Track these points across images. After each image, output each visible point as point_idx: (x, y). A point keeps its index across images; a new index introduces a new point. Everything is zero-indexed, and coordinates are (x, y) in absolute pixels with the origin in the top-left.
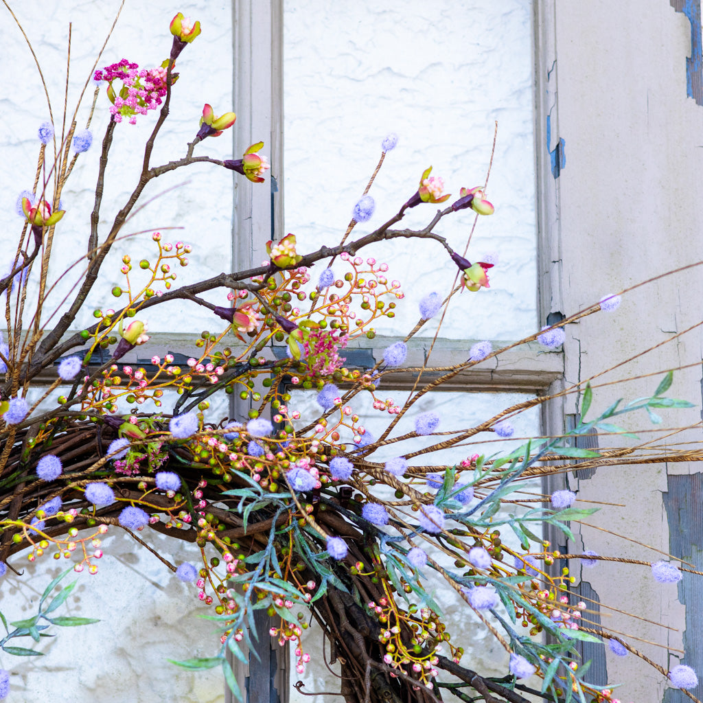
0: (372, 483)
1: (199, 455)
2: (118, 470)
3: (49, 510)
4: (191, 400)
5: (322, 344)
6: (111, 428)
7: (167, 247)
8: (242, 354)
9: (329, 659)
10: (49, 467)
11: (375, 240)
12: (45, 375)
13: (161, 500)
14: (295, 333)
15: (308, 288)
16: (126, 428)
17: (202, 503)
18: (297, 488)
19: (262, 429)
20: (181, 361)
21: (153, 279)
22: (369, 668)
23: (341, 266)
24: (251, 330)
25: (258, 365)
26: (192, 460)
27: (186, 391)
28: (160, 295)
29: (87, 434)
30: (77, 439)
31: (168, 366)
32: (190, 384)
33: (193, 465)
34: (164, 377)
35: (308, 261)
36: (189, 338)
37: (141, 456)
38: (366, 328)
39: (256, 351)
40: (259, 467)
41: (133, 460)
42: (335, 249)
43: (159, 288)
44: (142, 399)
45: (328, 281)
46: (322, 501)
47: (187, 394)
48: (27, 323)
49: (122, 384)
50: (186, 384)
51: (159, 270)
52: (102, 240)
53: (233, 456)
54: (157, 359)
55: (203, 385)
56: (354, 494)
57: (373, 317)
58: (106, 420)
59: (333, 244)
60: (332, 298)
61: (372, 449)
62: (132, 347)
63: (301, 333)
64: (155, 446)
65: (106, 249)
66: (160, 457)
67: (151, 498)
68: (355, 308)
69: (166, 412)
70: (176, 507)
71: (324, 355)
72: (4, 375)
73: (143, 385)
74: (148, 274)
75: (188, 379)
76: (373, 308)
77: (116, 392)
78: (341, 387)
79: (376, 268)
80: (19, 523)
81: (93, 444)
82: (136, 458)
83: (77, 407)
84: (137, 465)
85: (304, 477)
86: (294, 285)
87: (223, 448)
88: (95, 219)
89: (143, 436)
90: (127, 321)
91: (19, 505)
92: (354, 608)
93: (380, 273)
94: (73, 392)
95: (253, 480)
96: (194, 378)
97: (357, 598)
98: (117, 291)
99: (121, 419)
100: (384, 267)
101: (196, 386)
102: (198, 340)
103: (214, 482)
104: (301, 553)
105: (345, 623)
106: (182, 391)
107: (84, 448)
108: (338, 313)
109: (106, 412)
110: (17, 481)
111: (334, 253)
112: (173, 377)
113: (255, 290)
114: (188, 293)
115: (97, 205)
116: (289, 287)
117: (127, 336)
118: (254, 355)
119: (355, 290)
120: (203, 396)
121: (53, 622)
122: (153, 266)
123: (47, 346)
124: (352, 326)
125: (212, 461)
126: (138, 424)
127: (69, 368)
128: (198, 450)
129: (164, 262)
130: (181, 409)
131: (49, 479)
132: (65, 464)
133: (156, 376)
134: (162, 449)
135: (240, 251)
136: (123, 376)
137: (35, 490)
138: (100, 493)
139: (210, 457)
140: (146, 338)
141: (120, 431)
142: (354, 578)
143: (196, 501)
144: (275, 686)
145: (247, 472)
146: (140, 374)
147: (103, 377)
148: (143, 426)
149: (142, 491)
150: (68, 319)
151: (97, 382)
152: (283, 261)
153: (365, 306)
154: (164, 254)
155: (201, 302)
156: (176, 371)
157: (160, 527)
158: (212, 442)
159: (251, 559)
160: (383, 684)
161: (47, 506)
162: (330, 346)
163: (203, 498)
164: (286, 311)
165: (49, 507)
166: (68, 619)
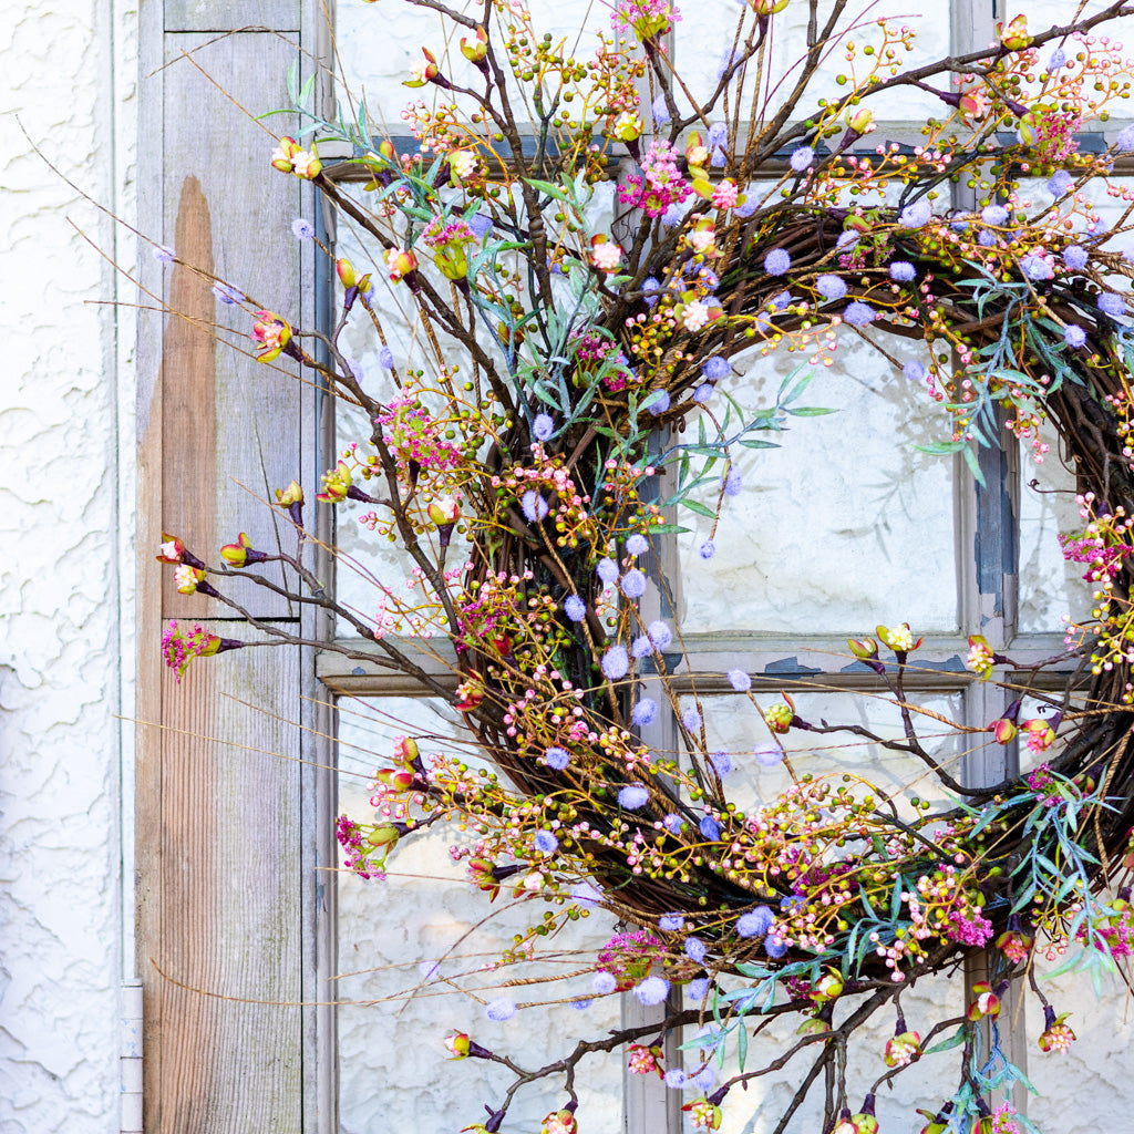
0: (1106, 273)
1: (928, 246)
2: (843, 265)
3: (778, 305)
4: (915, 191)
5: (1055, 128)
6: (834, 223)
7: (892, 31)
8: (968, 141)
9: (1064, 458)
10: (777, 261)
11: (1109, 18)
12: (764, 169)
13: (886, 297)
14: (1026, 117)
15: (1037, 70)
16: (850, 220)
17: (930, 298)
18: (1032, 276)
19: (997, 216)
20: (908, 152)
21: (878, 65)
22: (1107, 461)
23: (1073, 45)
24: (979, 115)
25: (986, 153)
26: (920, 252)
27: (911, 181)
28: (885, 81)
29: (808, 229)
30: (797, 234)
31: (893, 155)
32: (915, 174)
33: (921, 257)
34: (890, 167)
35: (1038, 42)
36: (908, 125)
37: (867, 249)
38: (1099, 111)
39: (985, 137)
40: (991, 257)
41: (859, 254)
42: (1067, 28)
43: (885, 74)
44: (866, 191)
45: (1059, 61)
46: (1055, 293)
47: (913, 184)
48: (745, 116)
49: (846, 176)
50: (912, 174)
51: (884, 54)
52: (821, 26)
53: (964, 246)
54: (881, 149)
55: (929, 176)
56: (1088, 285)
57: (1107, 99)
58: (831, 213)
59: (1063, 23)
60: (1063, 80)
61: (1107, 237)
62: (859, 136)
63: (1033, 117)
64: (882, 238)
65: (826, 35)
66: (886, 249)
67: (875, 294)
68: (1087, 89)
69: (890, 205)
70: (901, 303)
71: (1057, 139)
72: (722, 169)
73: (869, 175)
74: (873, 60)
75: (914, 169)
76: (1107, 88)
77: (838, 183)
78: (1073, 174)
79: (1109, 47)
80: (749, 317)
81: (814, 238)
82: (862, 251)
83: (800, 201)
84: (863, 259)
85: (1038, 266)
86: (1023, 67)
87: (954, 238)
88: (813, 4)
89: (869, 228)
90: (853, 110)
91: (740, 304)
92: (1089, 403)
93: (1114, 52)
94: (797, 185)
95: (986, 270)
96: (920, 168)
97: (1093, 393)
98: (841, 79)
99: (845, 212)
100: (1118, 46)
101: (921, 177)
102: (924, 128)
103: (940, 276)
104: (1034, 348)
105: (1081, 417)
106: (907, 181)
107: (805, 242)
108: (1070, 95)
109: (829, 204)
110: (738, 278)
111: (1065, 33)
112: (898, 167)
113: (983, 74)
114: (913, 78)
116: (1018, 69)
117: (855, 125)
118: (982, 141)
119: (1088, 71)
120: (929, 186)
121: (791, 412)
122: (877, 52)
123: (767, 138)
124: (1085, 110)
125: (942, 253)
126: (864, 216)
127: (802, 158)
128: (927, 241)
129: (888, 47)
130: (907, 200)
131: (778, 273)
132: (793, 257)
133: (882, 168)
134: (889, 241)
135: (959, 30)
136: (848, 167)
137: (763, 284)
138: (831, 286)
139: (939, 248)
140: (873, 127)
141: (845, 224)
142: (1089, 372)
143: (923, 296)
144: (1006, 489)
145: (980, 262)
146: (865, 164)
147: (826, 169)
148: (869, 218)
149: (865, 287)
150: (788, 109)
151: (821, 175)
152: (1015, 43)
153: (1098, 87)
154: (890, 39)
155: (925, 88)
156: (902, 160)
157: (881, 324)
158: (943, 232)
159: (985, 351)
160: (1121, 480)
161: (776, 300)
162: (1063, 130)
163: (931, 292)
164: (1015, 94)
165: (778, 303)
166: (807, 409)
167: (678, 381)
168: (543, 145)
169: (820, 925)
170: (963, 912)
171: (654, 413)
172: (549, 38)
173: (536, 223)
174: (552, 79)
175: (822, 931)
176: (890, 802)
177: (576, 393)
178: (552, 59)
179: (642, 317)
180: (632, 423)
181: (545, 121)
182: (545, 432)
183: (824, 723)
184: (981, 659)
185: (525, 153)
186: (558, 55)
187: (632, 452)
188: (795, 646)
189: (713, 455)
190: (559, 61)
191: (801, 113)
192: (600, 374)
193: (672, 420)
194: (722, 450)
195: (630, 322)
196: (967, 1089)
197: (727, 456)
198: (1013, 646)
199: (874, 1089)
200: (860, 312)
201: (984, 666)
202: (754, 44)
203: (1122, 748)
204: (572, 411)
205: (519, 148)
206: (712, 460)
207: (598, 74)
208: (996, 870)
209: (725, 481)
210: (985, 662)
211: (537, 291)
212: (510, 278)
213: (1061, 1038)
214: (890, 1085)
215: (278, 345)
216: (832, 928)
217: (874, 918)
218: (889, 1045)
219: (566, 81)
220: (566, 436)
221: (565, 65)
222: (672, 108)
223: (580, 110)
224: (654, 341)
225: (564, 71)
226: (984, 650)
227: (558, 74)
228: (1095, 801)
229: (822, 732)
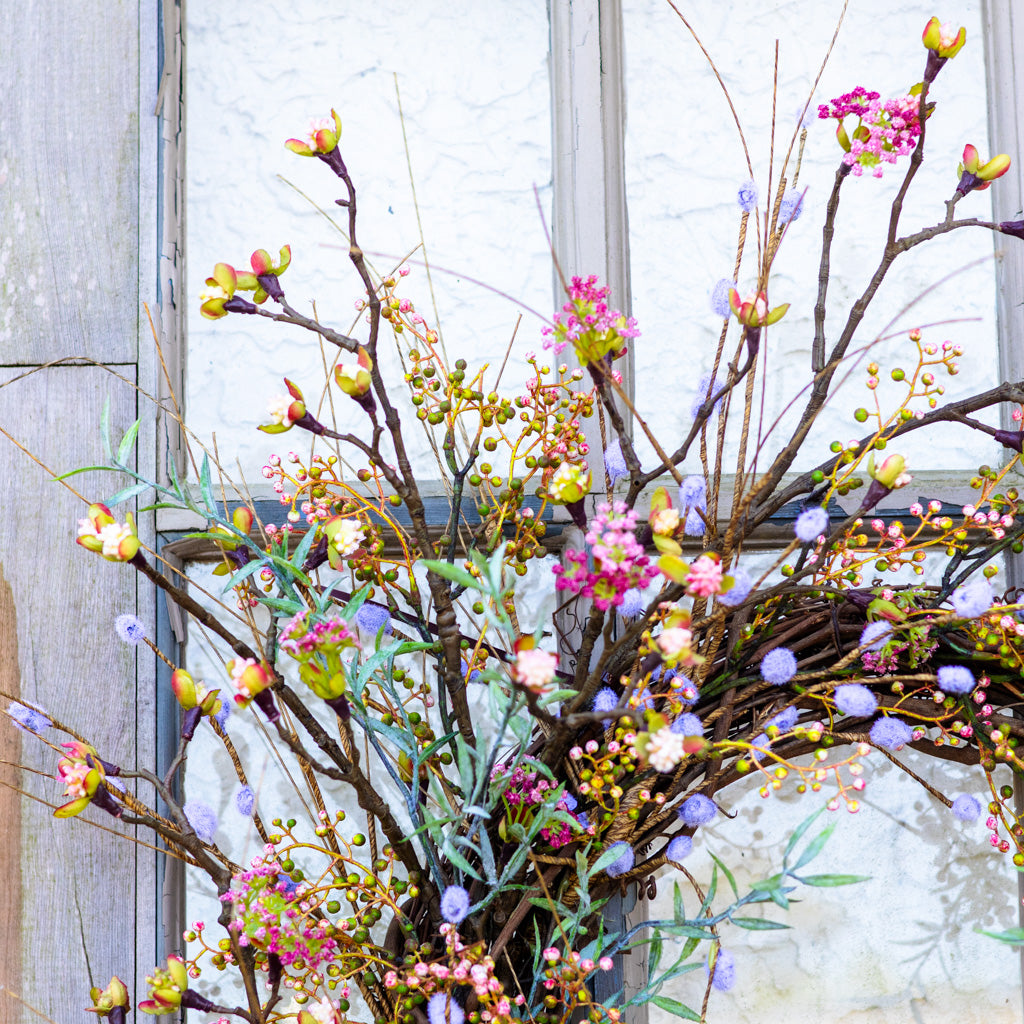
1: (984, 641)
2: (868, 667)
3: (781, 725)
4: (964, 565)
6: (855, 610)
7: (931, 348)
10: (779, 665)
12: (757, 537)
13: (925, 707)
16: (877, 606)
17: (987, 710)
20: (954, 512)
21: (911, 395)
26: (972, 648)
27: (959, 552)
28: (920, 417)
29: (818, 618)
30: (804, 624)
31: (934, 516)
32: (963, 542)
33: (976, 655)
34: (929, 533)
36: (946, 477)
37: (900, 645)
41: (890, 653)
43: (920, 407)
44: (896, 565)
47: (961, 556)
48: (730, 467)
49: (870, 545)
50: (959, 542)
51: (919, 380)
52: (832, 339)
54: (918, 508)
55: (983, 543)
58: (850, 597)
62: (888, 491)
64: (922, 631)
65: (838, 354)
66: (927, 646)
67: (910, 704)
69: (930, 583)
70: (947, 716)
72: (701, 538)
73: (901, 545)
74: (903, 388)
75: (962, 535)
77: (858, 556)
80: (741, 744)
81: (827, 630)
82: (894, 648)
83: (808, 580)
84: (895, 659)
87: (1021, 630)
88: (820, 314)
89: (902, 617)
90: (879, 457)
91: (729, 720)
94: (803, 559)
96: (970, 532)
98: (861, 414)
99: (868, 595)
101: (972, 545)
102: (974, 478)
103: (998, 679)
106: (953, 551)
107: (814, 636)
109: (847, 585)
110: (725, 686)
112: (940, 532)
114: (958, 412)
115: (822, 294)
117: (882, 476)
120: (983, 558)
121: (805, 881)
122: (909, 376)
123: (760, 496)
125: (1004, 649)
126: (895, 600)
127: (811, 524)
128: (983, 634)
129: (924, 370)
130: (953, 578)
131: (780, 681)
132: (798, 656)
133: (919, 533)
134: (930, 634)
135: (1011, 351)
136: (871, 533)
137: (759, 694)
138: (854, 698)
139: (1000, 643)
140: (907, 478)
141: (869, 612)
143: (978, 707)
146: (896, 529)
147: (843, 536)
148: (902, 603)
149: (897, 695)
150: (788, 457)
151: (837, 545)
154: (927, 358)
155: (975, 425)
156: (946, 523)
157: (924, 746)
158: (1006, 622)
161: (779, 719)
163: (988, 701)
165: (781, 721)
166: (826, 877)
167: (645, 828)
168: (456, 510)
171: (613, 874)
172: (462, 365)
173: (446, 616)
174: (469, 420)
177: (504, 850)
178: (468, 394)
179: (593, 746)
180: (582, 892)
181: (460, 477)
182: (457, 912)
185: (432, 520)
186: (475, 388)
187: (583, 930)
189: (695, 933)
190: (478, 396)
191: (802, 465)
192: (536, 825)
193: (637, 883)
194: (708, 929)
195: (576, 753)
197: (715, 936)
200: (890, 730)
202: (740, 368)
204: (500, 872)
205: (421, 515)
206: (693, 942)
207: (530, 412)
209: (713, 971)
211: (450, 709)
212: (415, 690)
215: (83, 793)
219: (487, 423)
220: (492, 908)
221: (486, 402)
222: (630, 458)
223: (506, 464)
224: (610, 778)
225: (484, 410)
227: (476, 415)
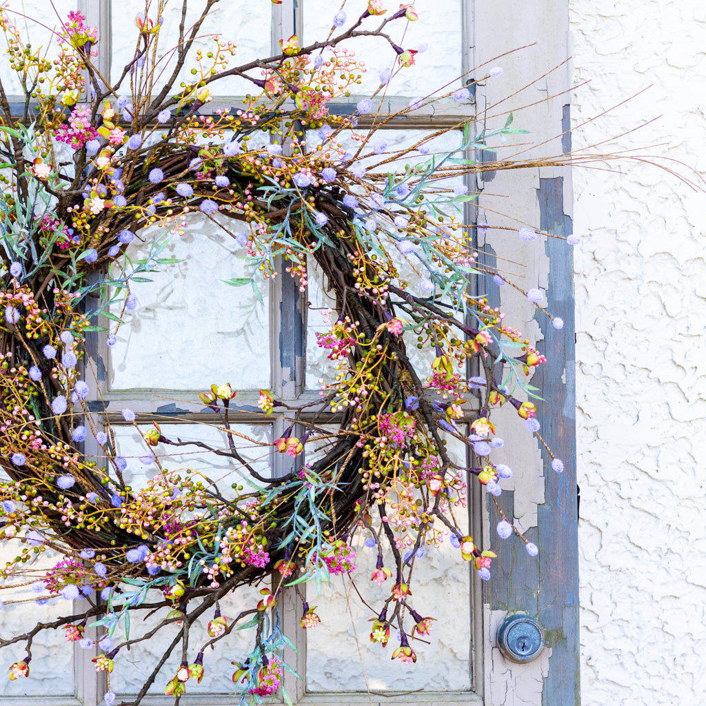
0: (352, 184)
1: (245, 168)
3: (157, 200)
4: (240, 136)
5: (314, 100)
6: (193, 152)
7: (223, 44)
8: (271, 107)
9: (326, 290)
10: (156, 176)
11: (346, 38)
13: (226, 196)
14: (299, 94)
15: (310, 67)
16: (202, 152)
17: (249, 197)
18: (299, 185)
19: (276, 150)
21: (215, 63)
22: (345, 291)
23: (327, 54)
24: (276, 93)
25: (280, 115)
26: (241, 171)
27: (238, 130)
28: (219, 74)
29: (181, 158)
30: (175, 160)
31: (226, 115)
32: (239, 126)
33: (242, 174)
34: (224, 122)
35: (307, 51)
37: (211, 169)
38: (345, 91)
39: (279, 105)
40: (278, 173)
41: (206, 172)
42: (323, 43)
43: (219, 69)
44: (212, 135)
45: (320, 63)
46: (321, 195)
47: (239, 132)
49: (199, 127)
50: (237, 126)
51: (218, 58)
53: (264, 167)
54: (219, 111)
55: (247, 128)
56: (340, 190)
57: (348, 84)
58: (190, 148)
59: (322, 40)
60: (323, 73)
61: (350, 163)
62: (203, 104)
63: (302, 94)
64: (220, 163)
66: (223, 169)
67: (220, 195)
68: (337, 78)
70: (235, 200)
71: (316, 106)
72: (130, 123)
73: (212, 127)
74: (212, 60)
75: (238, 123)
76: (348, 78)
77: (196, 131)
79: (348, 54)
81: (184, 163)
82: (209, 170)
83: (173, 141)
84: (209, 175)
85: (305, 178)
86: (301, 65)
87: (258, 162)
88: (182, 28)
89: (212, 157)
92: (340, 258)
93: (350, 58)
94: (170, 132)
95: (275, 181)
96: (242, 123)
97: (342, 253)
98: (194, 71)
99: (200, 148)
100: (352, 54)
101: (243, 128)
102: (244, 99)
104: (308, 226)
105: (334, 265)
106: (235, 130)
107: (179, 165)
108: (327, 82)
109: (191, 143)
110: (140, 185)
111: (323, 46)
112: (228, 122)
113: (276, 69)
114: (238, 71)
115: (183, 20)
116: (299, 67)
117: (200, 98)
118: (277, 108)
119: (337, 68)
120: (247, 133)
121: (158, 261)
122: (215, 56)
123: (155, 105)
124: (336, 89)
125: (253, 171)
126: (209, 150)
127: (164, 116)
128: (245, 165)
129: (221, 53)
131: (157, 183)
132: (164, 171)
133: (220, 122)
134: (224, 165)
136: (201, 123)
138: (184, 188)
139: (251, 169)
140: (210, 99)
141: (199, 155)
142: (341, 240)
143: (246, 196)
144: (298, 307)
145: (273, 177)
146: (209, 120)
147: (187, 123)
148: (212, 151)
149: (214, 191)
150: (167, 89)
151: (184, 126)
152: (289, 52)
153: (343, 77)
154: (221, 48)
155: (245, 77)
156: (231, 118)
157: (225, 212)
158: (252, 160)
159: (274, 228)
160: (357, 302)
161: (156, 198)
162: (319, 102)
164: (296, 81)
165: (158, 198)
166: (165, 260)
167: (104, 244)
168: (27, 108)
169: (174, 556)
170: (252, 548)
171: (89, 262)
172: (29, 46)
173: (18, 152)
174: (32, 71)
175: (175, 559)
176: (214, 485)
177: (40, 250)
178: (33, 58)
179: (77, 207)
180: (73, 268)
181: (28, 94)
182: (16, 272)
183: (179, 440)
184: (265, 404)
185: (13, 113)
186: (36, 56)
187: (74, 284)
188: (175, 397)
189: (119, 286)
190: (36, 60)
191: (174, 92)
192: (53, 240)
193: (102, 266)
194: (125, 283)
195: (70, 210)
196: (258, 650)
197: (127, 287)
198: (300, 397)
199: (203, 650)
200: (209, 205)
201: (267, 407)
202: (142, 50)
203: (350, 455)
204: (39, 260)
205: (8, 109)
206: (119, 289)
207: (60, 67)
208: (274, 524)
209: (127, 301)
210: (268, 405)
211: (21, 193)
212: (10, 184)
213: (311, 621)
214: (213, 648)
216: (181, 558)
217: (204, 552)
218: (210, 625)
219: (41, 71)
220: (37, 275)
221: (40, 62)
222: (97, 87)
223: (48, 88)
224: (84, 221)
225: (39, 66)
226: (268, 398)
227: (37, 67)
228: (332, 486)
229: (178, 445)
